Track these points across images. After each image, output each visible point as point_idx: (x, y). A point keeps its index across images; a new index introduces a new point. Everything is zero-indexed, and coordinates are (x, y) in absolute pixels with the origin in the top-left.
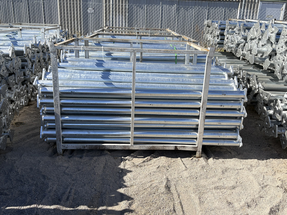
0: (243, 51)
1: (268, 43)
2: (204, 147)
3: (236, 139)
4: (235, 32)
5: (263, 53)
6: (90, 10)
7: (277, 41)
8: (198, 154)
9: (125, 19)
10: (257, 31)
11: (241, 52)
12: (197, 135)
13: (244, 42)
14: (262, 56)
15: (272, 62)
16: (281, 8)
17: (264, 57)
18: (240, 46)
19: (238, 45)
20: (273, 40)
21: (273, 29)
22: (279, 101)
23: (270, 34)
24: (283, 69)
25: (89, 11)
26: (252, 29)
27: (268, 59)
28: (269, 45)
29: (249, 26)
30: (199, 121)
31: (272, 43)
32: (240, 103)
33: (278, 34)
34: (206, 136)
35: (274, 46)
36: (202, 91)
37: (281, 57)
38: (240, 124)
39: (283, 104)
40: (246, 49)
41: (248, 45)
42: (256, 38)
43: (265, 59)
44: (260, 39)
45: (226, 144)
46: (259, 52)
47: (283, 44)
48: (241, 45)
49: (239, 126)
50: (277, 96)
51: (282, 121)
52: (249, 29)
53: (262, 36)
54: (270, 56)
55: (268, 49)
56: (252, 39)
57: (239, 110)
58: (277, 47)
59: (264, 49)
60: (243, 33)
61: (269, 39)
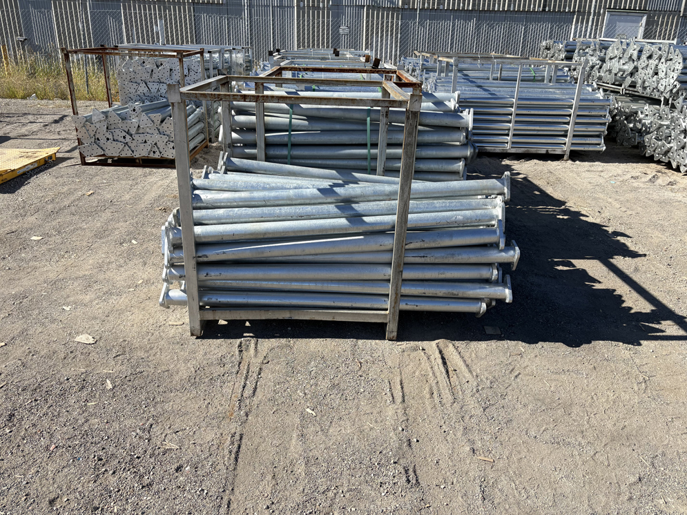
0: (599, 72)
1: (629, 61)
2: (572, 152)
3: (599, 144)
4: (587, 53)
5: (624, 71)
6: (343, 30)
7: (639, 58)
8: (565, 158)
9: (396, 42)
10: (617, 49)
11: (598, 74)
12: (567, 140)
13: (600, 63)
14: (622, 75)
15: (633, 80)
16: (639, 23)
17: (624, 76)
18: (595, 69)
19: (592, 67)
20: (635, 57)
21: (635, 47)
22: (639, 112)
23: (631, 51)
24: (644, 82)
25: (341, 31)
26: (610, 48)
27: (629, 77)
28: (631, 62)
29: (606, 45)
30: (569, 127)
31: (633, 60)
32: (606, 110)
33: (640, 51)
34: (574, 142)
35: (636, 63)
36: (573, 99)
37: (643, 71)
38: (604, 129)
39: (643, 116)
40: (603, 70)
41: (606, 66)
42: (616, 57)
43: (626, 77)
44: (620, 58)
45: (591, 148)
46: (620, 70)
47: (645, 59)
48: (596, 67)
49: (603, 132)
50: (638, 109)
51: (641, 129)
52: (606, 48)
53: (623, 54)
54: (632, 74)
55: (629, 67)
56: (611, 59)
57: (605, 116)
58: (639, 62)
59: (625, 67)
60: (598, 53)
61: (631, 57)
